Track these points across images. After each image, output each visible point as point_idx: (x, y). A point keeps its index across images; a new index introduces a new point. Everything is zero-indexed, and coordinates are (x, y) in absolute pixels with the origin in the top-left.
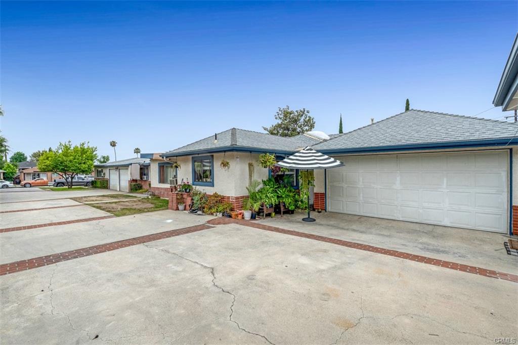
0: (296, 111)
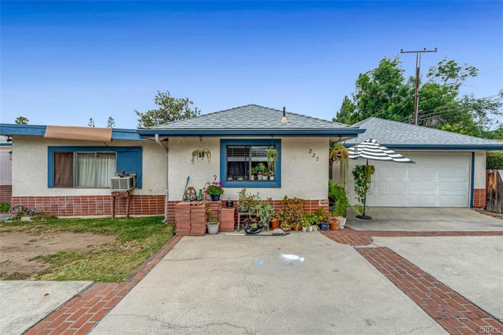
0: (180, 99)
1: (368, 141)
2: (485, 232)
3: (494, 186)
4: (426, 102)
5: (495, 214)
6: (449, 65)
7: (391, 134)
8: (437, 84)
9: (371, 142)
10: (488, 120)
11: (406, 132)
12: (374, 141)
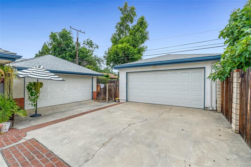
1: (38, 66)
2: (92, 110)
3: (99, 90)
4: (82, 54)
5: (99, 101)
6: (90, 42)
7: (58, 65)
8: (86, 48)
9: (40, 67)
10: (102, 66)
11: (67, 65)
12: (42, 67)
